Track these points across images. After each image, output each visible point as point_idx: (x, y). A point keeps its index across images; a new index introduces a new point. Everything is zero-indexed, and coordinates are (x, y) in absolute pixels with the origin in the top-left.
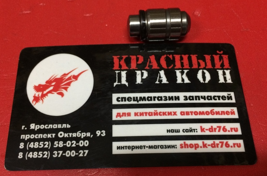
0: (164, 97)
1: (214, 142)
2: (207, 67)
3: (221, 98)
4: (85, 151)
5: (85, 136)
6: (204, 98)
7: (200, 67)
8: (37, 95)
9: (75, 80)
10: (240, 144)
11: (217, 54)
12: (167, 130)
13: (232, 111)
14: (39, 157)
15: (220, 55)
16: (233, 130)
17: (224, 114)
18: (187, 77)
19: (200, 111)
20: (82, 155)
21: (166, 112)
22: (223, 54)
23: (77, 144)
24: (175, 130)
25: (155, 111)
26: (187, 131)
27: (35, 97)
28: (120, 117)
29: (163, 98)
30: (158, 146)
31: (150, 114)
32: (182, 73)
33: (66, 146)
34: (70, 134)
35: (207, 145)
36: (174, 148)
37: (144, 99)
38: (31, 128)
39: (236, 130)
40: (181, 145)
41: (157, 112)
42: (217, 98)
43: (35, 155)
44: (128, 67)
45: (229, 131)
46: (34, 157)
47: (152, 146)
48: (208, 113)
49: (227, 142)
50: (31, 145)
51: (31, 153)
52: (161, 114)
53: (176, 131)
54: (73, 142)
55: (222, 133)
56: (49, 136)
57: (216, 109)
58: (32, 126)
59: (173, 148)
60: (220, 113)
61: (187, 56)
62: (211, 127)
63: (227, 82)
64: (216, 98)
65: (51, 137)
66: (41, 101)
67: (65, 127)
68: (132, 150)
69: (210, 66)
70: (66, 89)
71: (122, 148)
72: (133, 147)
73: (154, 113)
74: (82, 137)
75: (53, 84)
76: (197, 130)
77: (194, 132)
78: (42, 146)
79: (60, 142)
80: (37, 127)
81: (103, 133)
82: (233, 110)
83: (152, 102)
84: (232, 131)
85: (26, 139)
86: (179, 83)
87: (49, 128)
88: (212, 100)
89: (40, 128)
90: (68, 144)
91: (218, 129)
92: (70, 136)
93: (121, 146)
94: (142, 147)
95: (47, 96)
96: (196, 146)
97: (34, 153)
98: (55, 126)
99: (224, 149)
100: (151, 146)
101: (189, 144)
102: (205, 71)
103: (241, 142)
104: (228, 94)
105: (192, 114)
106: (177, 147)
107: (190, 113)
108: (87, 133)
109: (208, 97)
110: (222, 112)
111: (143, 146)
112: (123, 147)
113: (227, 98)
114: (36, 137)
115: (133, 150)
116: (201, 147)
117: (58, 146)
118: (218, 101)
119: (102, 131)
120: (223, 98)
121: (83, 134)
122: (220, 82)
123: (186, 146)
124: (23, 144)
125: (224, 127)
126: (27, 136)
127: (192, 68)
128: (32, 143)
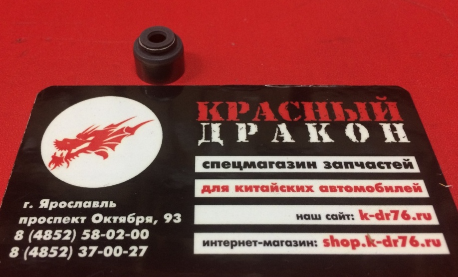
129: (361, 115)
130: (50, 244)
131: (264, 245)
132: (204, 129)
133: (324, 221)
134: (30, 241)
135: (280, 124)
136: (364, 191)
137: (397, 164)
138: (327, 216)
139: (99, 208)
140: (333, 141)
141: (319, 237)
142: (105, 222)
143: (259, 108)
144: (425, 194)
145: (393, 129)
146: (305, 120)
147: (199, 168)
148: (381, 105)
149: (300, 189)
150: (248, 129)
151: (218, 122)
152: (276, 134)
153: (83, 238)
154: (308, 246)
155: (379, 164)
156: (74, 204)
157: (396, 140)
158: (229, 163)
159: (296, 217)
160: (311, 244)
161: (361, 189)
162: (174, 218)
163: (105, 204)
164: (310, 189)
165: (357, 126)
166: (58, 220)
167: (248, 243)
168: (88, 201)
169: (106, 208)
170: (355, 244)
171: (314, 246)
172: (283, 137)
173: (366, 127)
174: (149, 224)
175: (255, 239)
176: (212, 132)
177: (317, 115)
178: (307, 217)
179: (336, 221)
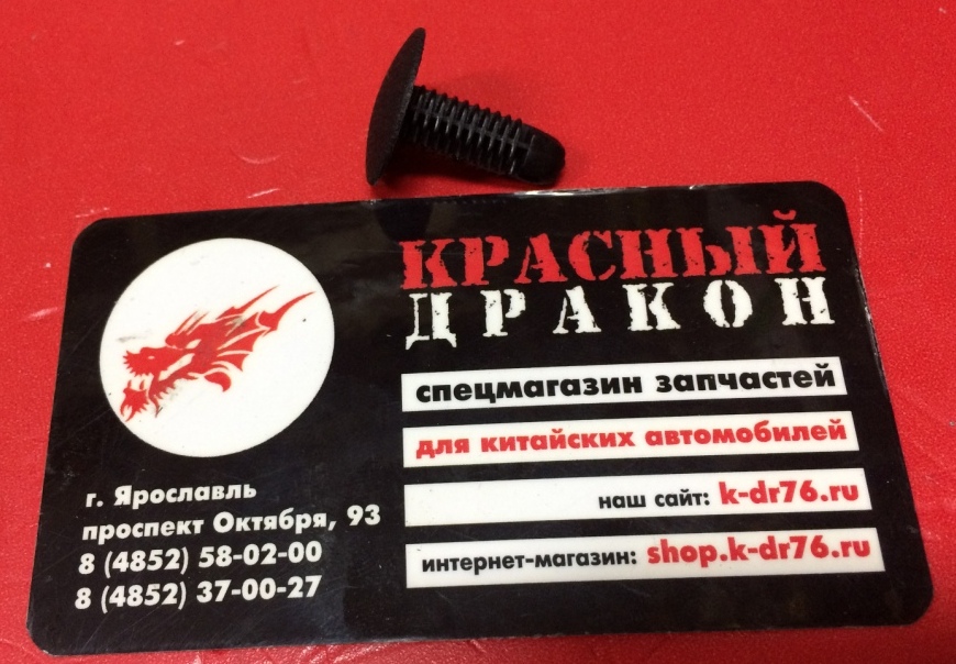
1: (771, 539)
2: (738, 272)
4: (308, 579)
6: (730, 381)
9: (267, 329)
10: (866, 544)
11: (773, 222)
12: (601, 499)
15: (787, 223)
18: (666, 310)
19: (717, 427)
20: (300, 595)
21: (593, 436)
23: (281, 555)
24: (629, 498)
25: (554, 431)
27: (128, 391)
28: (432, 456)
30: (570, 556)
31: (539, 443)
32: (649, 295)
36: (627, 562)
39: (850, 493)
40: (651, 551)
41: (562, 433)
42: (778, 380)
44: (454, 279)
45: (824, 498)
47: (547, 557)
48: (744, 435)
49: (818, 539)
54: (265, 548)
56: (183, 528)
57: (777, 420)
58: (123, 495)
59: (623, 561)
60: (792, 433)
61: (665, 232)
62: (757, 486)
65: (188, 532)
66: (150, 407)
67: (238, 496)
68: (477, 573)
69: (748, 266)
71: (443, 565)
74: (299, 531)
77: (698, 503)
78: (159, 563)
79: (220, 550)
82: (838, 421)
84: (835, 498)
85: (101, 542)
87: (181, 499)
91: (784, 492)
93: (435, 558)
94: (512, 561)
96: (708, 555)
97: (132, 589)
99: (809, 565)
100: (543, 557)
101: (679, 548)
102: (732, 285)
104: (818, 365)
105: (687, 441)
107: (681, 438)
110: (797, 430)
111: (516, 557)
112: (442, 561)
114: (137, 535)
115: (480, 571)
116: (724, 558)
117: (215, 563)
118: (780, 392)
122: (786, 323)
123: (669, 554)
124: (91, 557)
125: (807, 485)
126: (103, 528)
127: (686, 275)
129: (741, 260)
131: (537, 565)
135: (571, 288)
136: (732, 441)
137: (802, 376)
138: (658, 498)
142: (238, 529)
144: (850, 443)
145: (803, 291)
146: (623, 277)
149: (608, 440)
152: (563, 314)
153: (202, 565)
167: (507, 562)
173: (747, 289)
178: (618, 502)
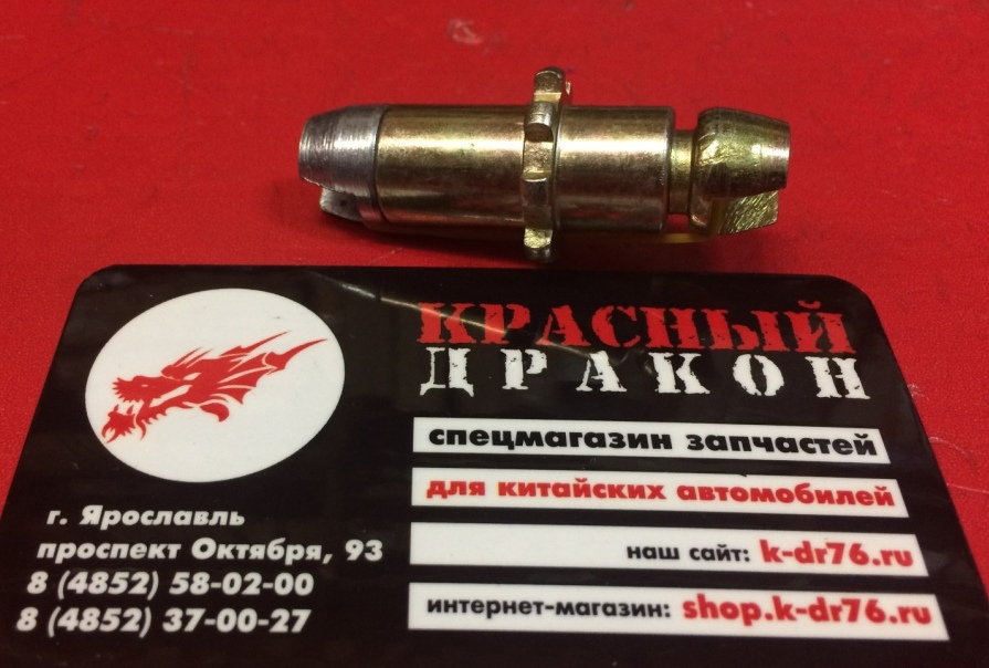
0: (611, 435)
3: (830, 447)
5: (299, 556)
7: (740, 347)
8: (123, 410)
13: (882, 493)
14: (105, 628)
16: (893, 559)
17: (852, 502)
22: (822, 309)
26: (708, 554)
29: (609, 440)
33: (220, 591)
34: (242, 549)
35: (793, 612)
37: (535, 438)
38: (84, 522)
43: (90, 620)
46: (84, 627)
50: (78, 582)
51: (73, 612)
52: (602, 491)
53: (665, 554)
55: (848, 567)
63: (847, 396)
64: (810, 446)
70: (238, 395)
72: (493, 607)
73: (576, 487)
75: (192, 377)
76: (746, 552)
80: (112, 518)
81: (374, 550)
83: (568, 450)
86: (666, 394)
88: (796, 451)
89: (121, 521)
90: (231, 584)
92: (241, 555)
95: (164, 414)
98: (183, 518)
103: (929, 602)
106: (670, 611)
108: (310, 549)
109: (780, 441)
113: (854, 449)
119: (370, 544)
120: (840, 446)
121: (291, 548)
128: (82, 576)
130: (103, 602)
132: (433, 359)
133: (685, 563)
134: (61, 595)
139: (207, 526)
140: (708, 392)
141: (675, 597)
143: (551, 319)
147: (421, 444)
148: (810, 318)
150: (527, 361)
151: (462, 346)
154: (651, 615)
155: (805, 443)
156: (154, 517)
157: (839, 392)
158: (485, 435)
159: (626, 553)
160: (656, 611)
161: (766, 495)
162: (368, 550)
163: (220, 518)
164: (657, 492)
165: (757, 361)
166: (119, 551)
168: (186, 510)
169: (223, 526)
170: (751, 613)
171: (664, 617)
172: (601, 380)
174: (313, 562)
175: (538, 599)
176: (452, 367)
177: (674, 336)
179: (711, 562)
